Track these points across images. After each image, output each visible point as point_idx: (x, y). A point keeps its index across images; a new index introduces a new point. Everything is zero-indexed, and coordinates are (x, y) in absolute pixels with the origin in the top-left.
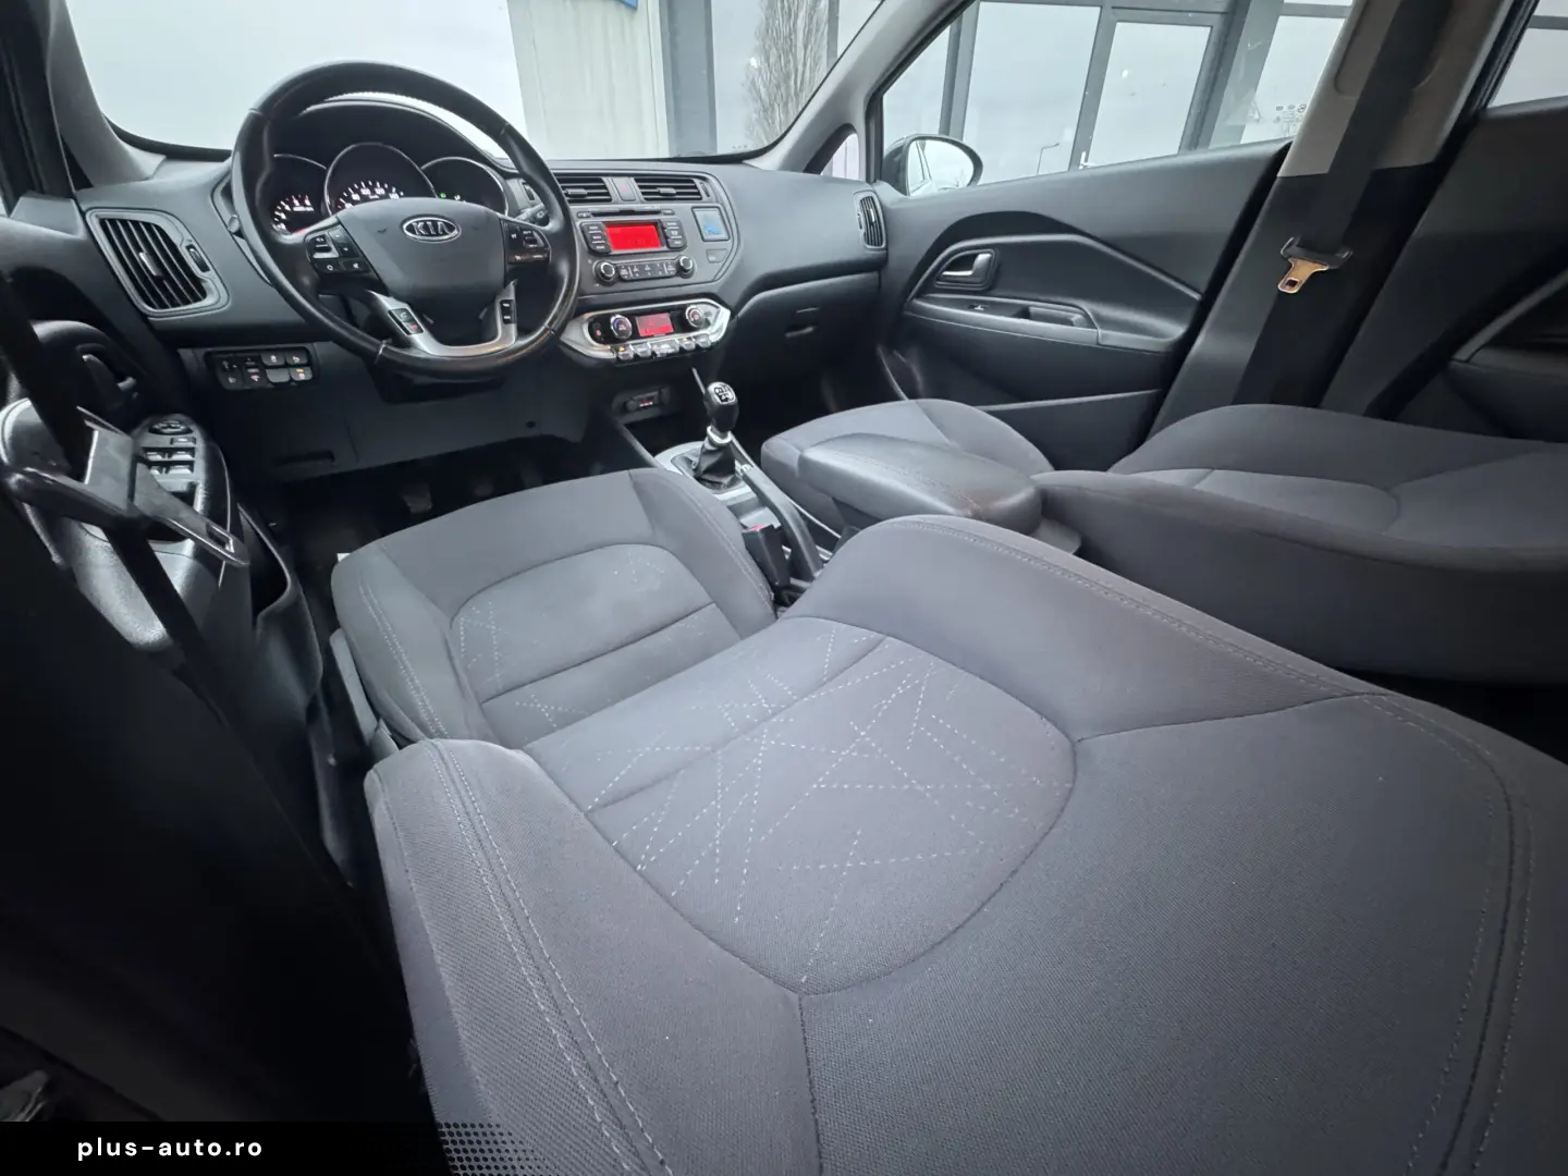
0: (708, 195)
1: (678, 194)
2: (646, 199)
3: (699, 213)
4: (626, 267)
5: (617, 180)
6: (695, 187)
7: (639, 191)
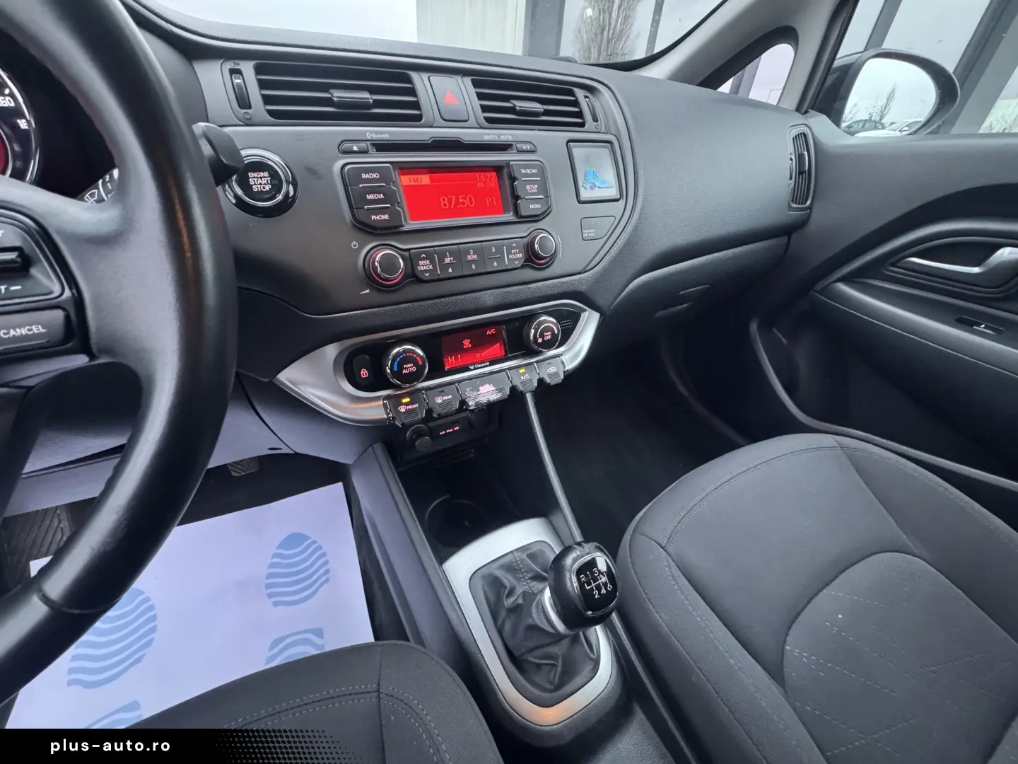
0: (595, 120)
1: (547, 113)
2: (488, 120)
3: (578, 151)
4: (429, 257)
5: (437, 80)
6: (576, 103)
7: (477, 103)
